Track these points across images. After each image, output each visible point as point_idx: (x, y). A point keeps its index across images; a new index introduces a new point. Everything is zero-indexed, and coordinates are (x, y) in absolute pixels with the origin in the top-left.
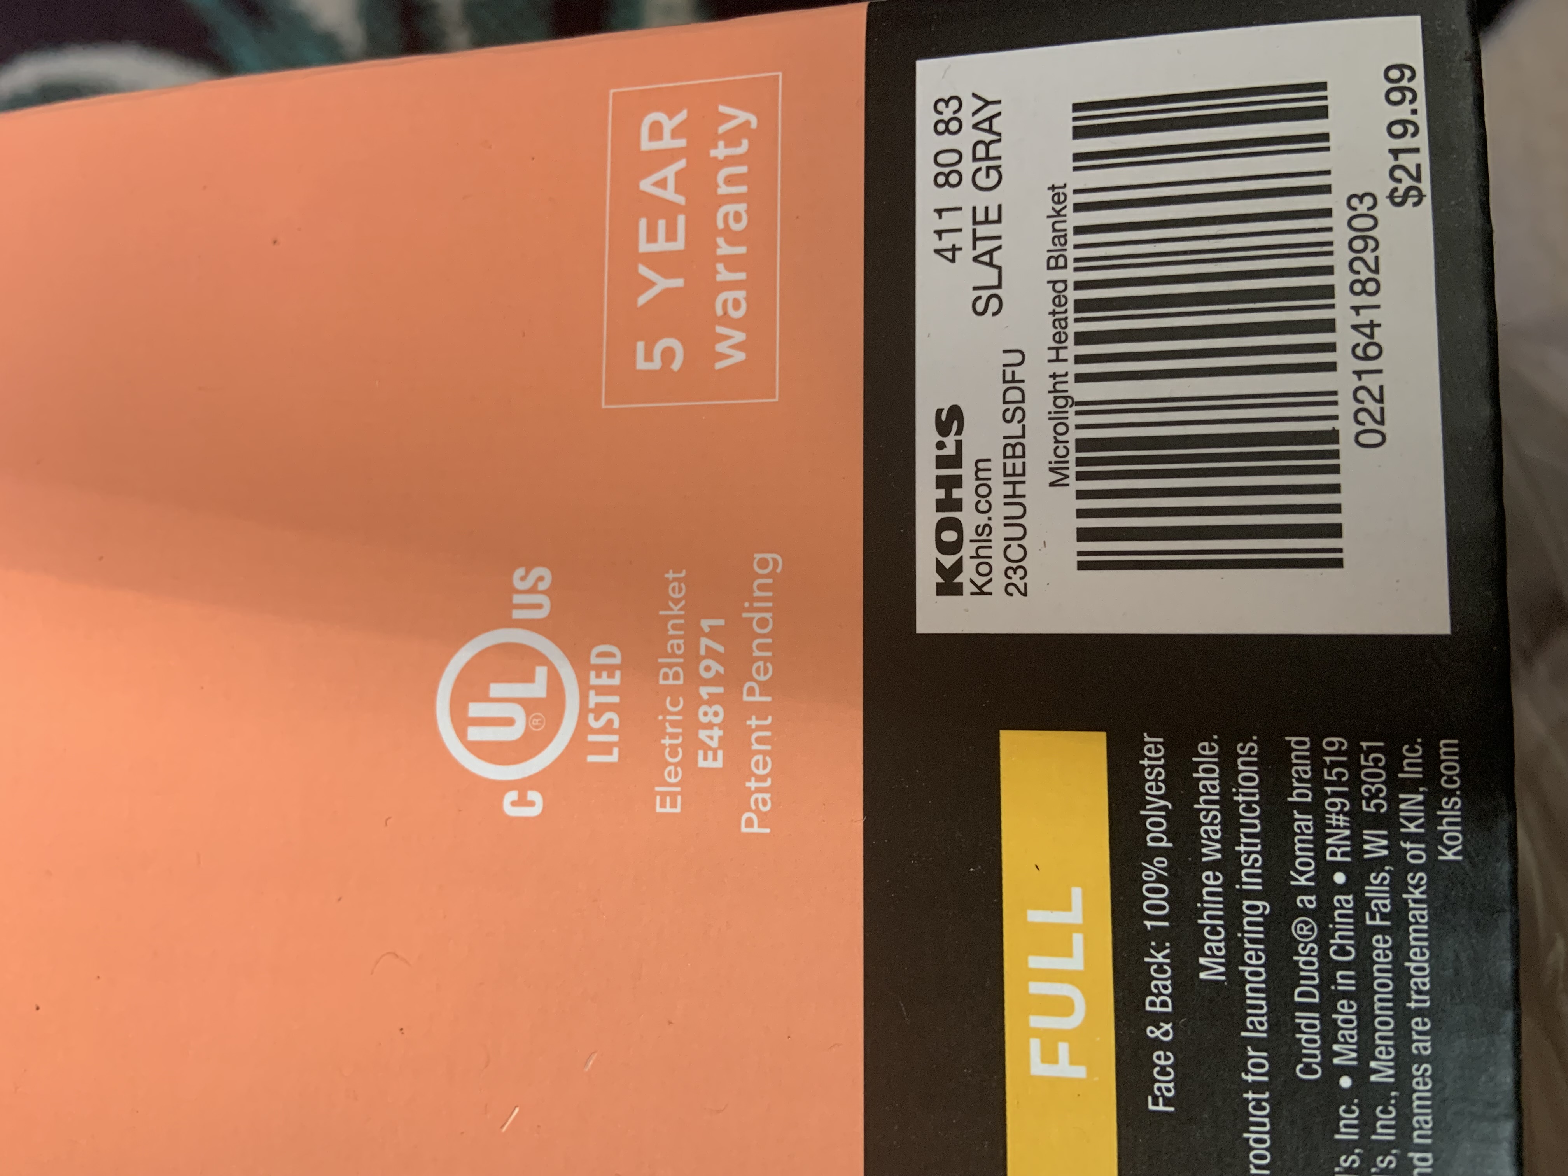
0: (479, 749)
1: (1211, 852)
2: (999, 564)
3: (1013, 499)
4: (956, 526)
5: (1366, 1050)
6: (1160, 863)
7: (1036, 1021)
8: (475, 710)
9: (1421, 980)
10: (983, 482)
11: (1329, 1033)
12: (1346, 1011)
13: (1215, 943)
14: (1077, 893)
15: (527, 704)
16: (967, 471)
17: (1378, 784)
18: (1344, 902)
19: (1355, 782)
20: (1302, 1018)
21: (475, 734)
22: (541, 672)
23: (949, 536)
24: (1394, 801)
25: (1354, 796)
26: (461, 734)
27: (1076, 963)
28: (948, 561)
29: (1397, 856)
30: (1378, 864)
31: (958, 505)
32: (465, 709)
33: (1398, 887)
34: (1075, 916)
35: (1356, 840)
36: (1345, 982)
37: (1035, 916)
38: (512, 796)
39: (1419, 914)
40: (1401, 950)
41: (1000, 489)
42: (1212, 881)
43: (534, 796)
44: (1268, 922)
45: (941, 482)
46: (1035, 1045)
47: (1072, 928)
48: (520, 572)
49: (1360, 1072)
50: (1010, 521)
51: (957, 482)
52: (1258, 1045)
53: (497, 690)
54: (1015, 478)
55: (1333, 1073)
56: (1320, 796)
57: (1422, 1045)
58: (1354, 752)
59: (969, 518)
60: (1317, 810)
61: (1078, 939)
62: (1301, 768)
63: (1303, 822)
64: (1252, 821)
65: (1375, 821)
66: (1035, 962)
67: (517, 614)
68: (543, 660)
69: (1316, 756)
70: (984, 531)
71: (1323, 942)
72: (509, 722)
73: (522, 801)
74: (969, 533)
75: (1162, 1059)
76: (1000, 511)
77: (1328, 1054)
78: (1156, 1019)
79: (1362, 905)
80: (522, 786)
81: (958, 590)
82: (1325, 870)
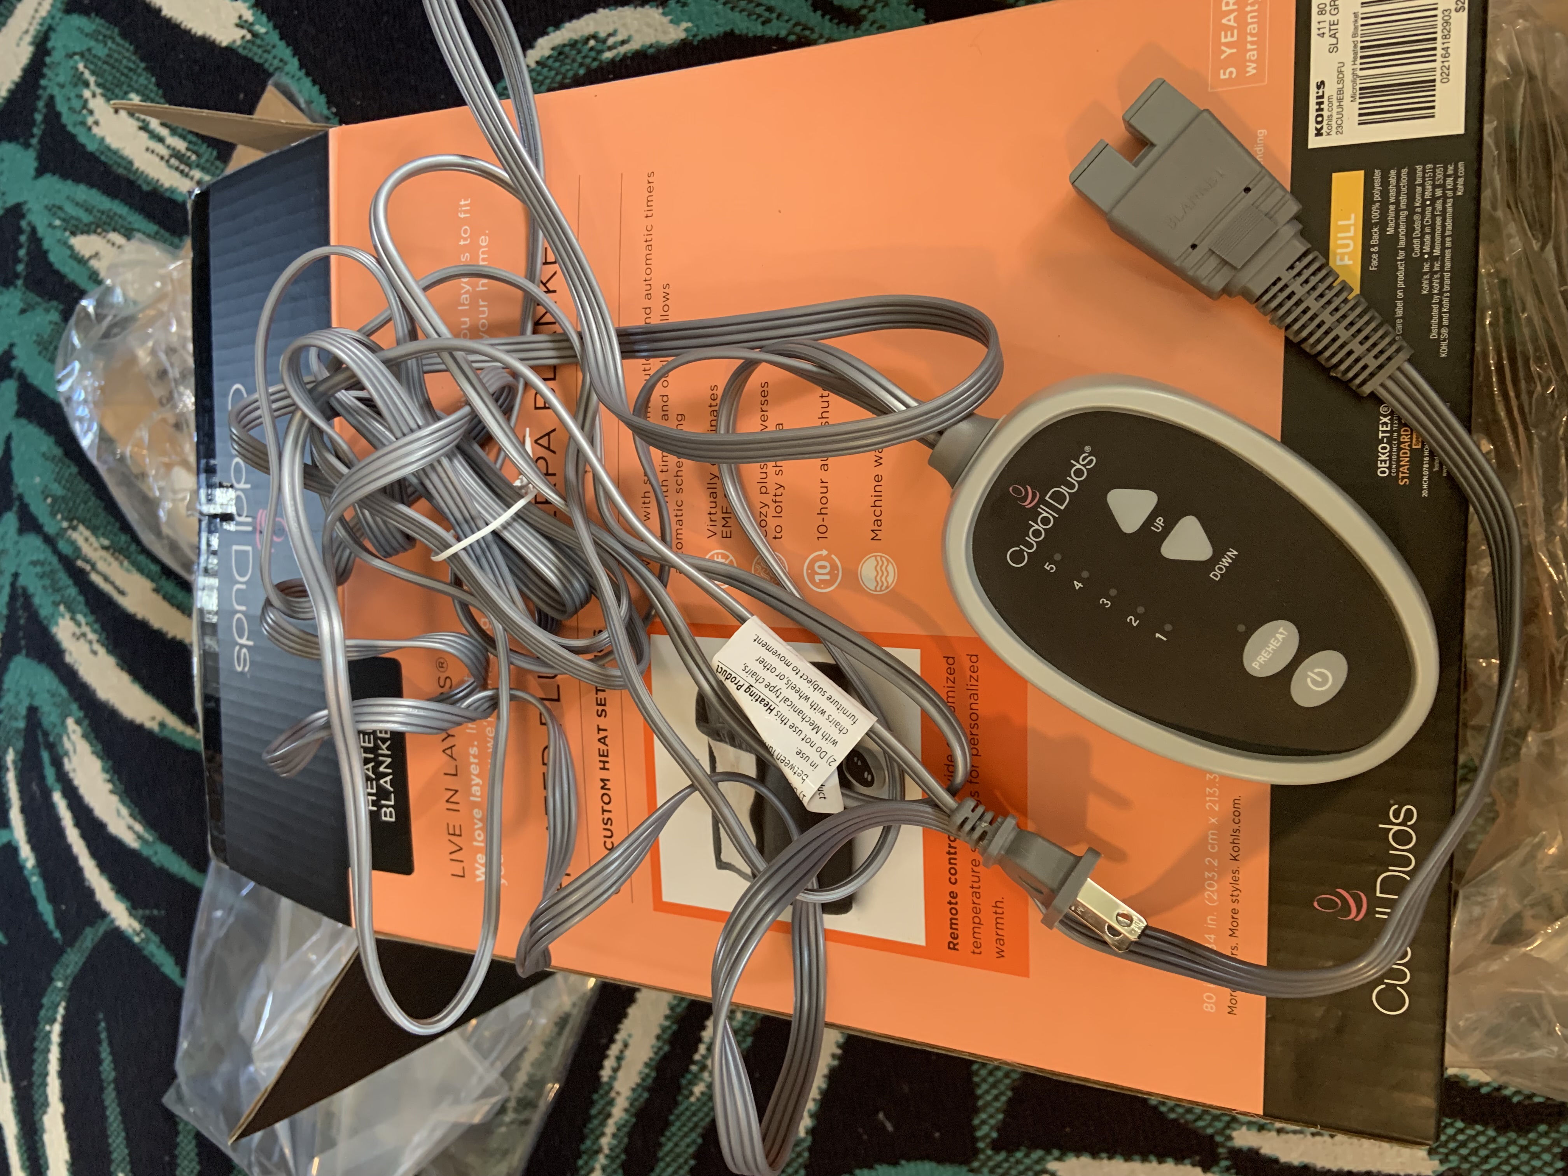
1: (1392, 200)
2: (1334, 126)
3: (1340, 106)
4: (1322, 116)
5: (1432, 247)
6: (1378, 204)
7: (1339, 251)
9: (1449, 227)
10: (1330, 102)
11: (1422, 244)
12: (1427, 238)
13: (1392, 224)
14: (1353, 216)
16: (1325, 100)
17: (1441, 176)
18: (1429, 209)
19: (1434, 176)
20: (1415, 241)
23: (1319, 119)
24: (1445, 180)
25: (1434, 180)
27: (1351, 234)
28: (1319, 126)
29: (1444, 194)
30: (1439, 198)
31: (1322, 110)
33: (1444, 203)
35: (1433, 192)
37: (1340, 223)
39: (1450, 210)
40: (1444, 220)
41: (1336, 104)
42: (1392, 208)
44: (1407, 217)
45: (1318, 103)
47: (1350, 225)
49: (1431, 253)
51: (1322, 103)
52: (1402, 249)
54: (1340, 100)
55: (1422, 254)
56: (1424, 181)
57: (1448, 244)
58: (1434, 169)
59: (1325, 113)
60: (1423, 185)
61: (1352, 228)
62: (1419, 174)
63: (1419, 189)
64: (1404, 190)
65: (1439, 186)
69: (1424, 172)
70: (1330, 117)
71: (1422, 220)
74: (1325, 118)
75: (1374, 256)
76: (1335, 110)
77: (1421, 249)
78: (1374, 246)
79: (1434, 209)
81: (1321, 135)
82: (1424, 201)
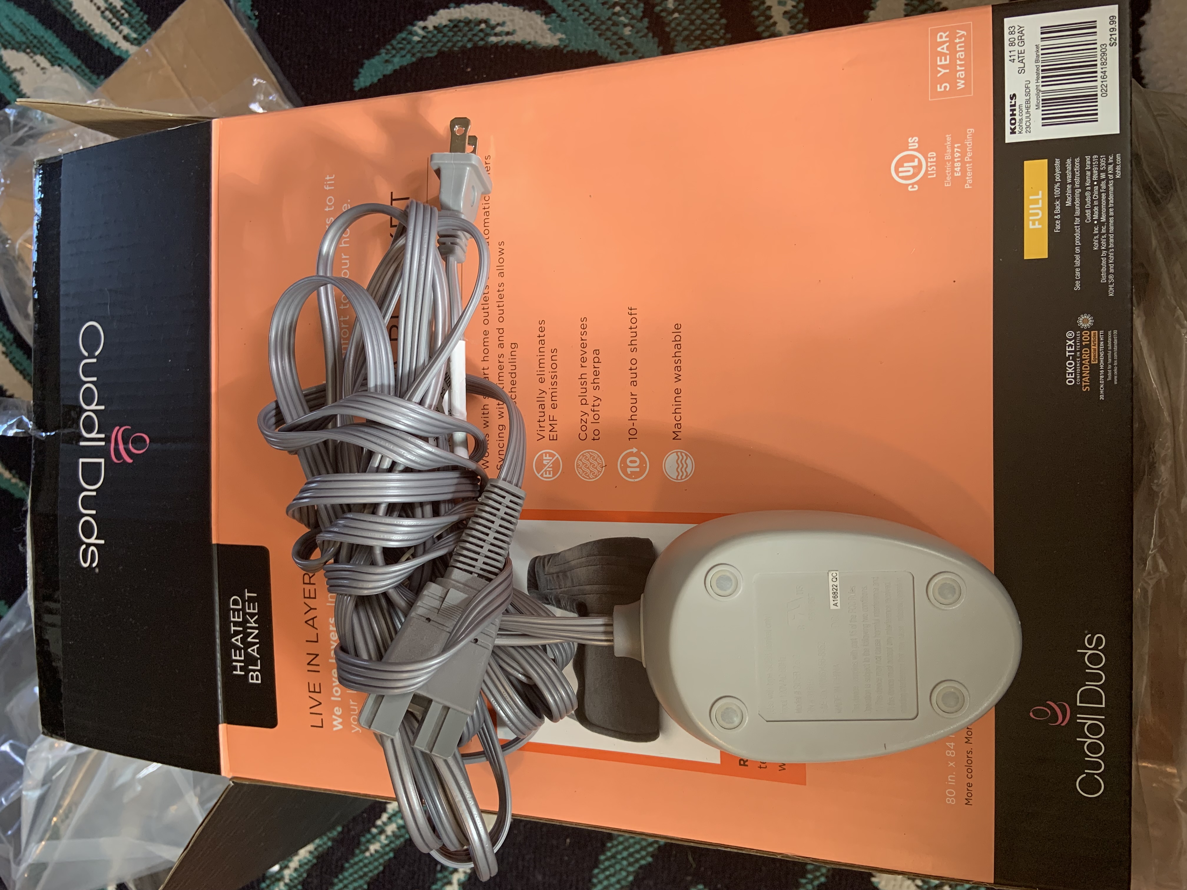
0: (902, 178)
1: (1069, 181)
2: (1024, 126)
3: (1028, 112)
4: (1015, 119)
5: (1100, 215)
7: (1031, 218)
8: (901, 169)
10: (1021, 109)
11: (1092, 213)
12: (1096, 208)
13: (1069, 199)
14: (1040, 192)
15: (913, 167)
16: (1017, 108)
17: (1104, 164)
18: (1096, 188)
19: (1099, 164)
21: (901, 175)
22: (916, 160)
23: (1013, 122)
25: (1099, 167)
26: (898, 175)
27: (1040, 205)
28: (1013, 127)
29: (1107, 177)
30: (1103, 180)
31: (1015, 115)
32: (898, 169)
33: (1107, 183)
34: (1040, 196)
35: (1099, 175)
36: (1096, 203)
37: (1031, 197)
38: (910, 186)
39: (1111, 189)
40: (1107, 196)
41: (1025, 111)
42: (1069, 186)
43: (916, 186)
44: (1080, 193)
45: (1011, 110)
46: (1031, 223)
47: (1038, 199)
48: (910, 139)
49: (1099, 220)
50: (1027, 117)
51: (1015, 110)
52: (1078, 217)
53: (905, 165)
54: (1028, 108)
55: (1093, 220)
56: (1092, 167)
57: (1111, 214)
58: (1099, 158)
59: (1017, 117)
61: (1040, 201)
62: (1088, 162)
63: (1088, 173)
65: (1103, 171)
66: (1031, 206)
67: (910, 148)
68: (917, 157)
69: (1091, 160)
70: (1021, 120)
72: (909, 171)
73: (913, 187)
74: (1017, 121)
76: (1025, 115)
79: (1100, 188)
80: (913, 184)
81: (1015, 133)
82: (1092, 181)
